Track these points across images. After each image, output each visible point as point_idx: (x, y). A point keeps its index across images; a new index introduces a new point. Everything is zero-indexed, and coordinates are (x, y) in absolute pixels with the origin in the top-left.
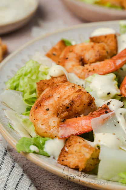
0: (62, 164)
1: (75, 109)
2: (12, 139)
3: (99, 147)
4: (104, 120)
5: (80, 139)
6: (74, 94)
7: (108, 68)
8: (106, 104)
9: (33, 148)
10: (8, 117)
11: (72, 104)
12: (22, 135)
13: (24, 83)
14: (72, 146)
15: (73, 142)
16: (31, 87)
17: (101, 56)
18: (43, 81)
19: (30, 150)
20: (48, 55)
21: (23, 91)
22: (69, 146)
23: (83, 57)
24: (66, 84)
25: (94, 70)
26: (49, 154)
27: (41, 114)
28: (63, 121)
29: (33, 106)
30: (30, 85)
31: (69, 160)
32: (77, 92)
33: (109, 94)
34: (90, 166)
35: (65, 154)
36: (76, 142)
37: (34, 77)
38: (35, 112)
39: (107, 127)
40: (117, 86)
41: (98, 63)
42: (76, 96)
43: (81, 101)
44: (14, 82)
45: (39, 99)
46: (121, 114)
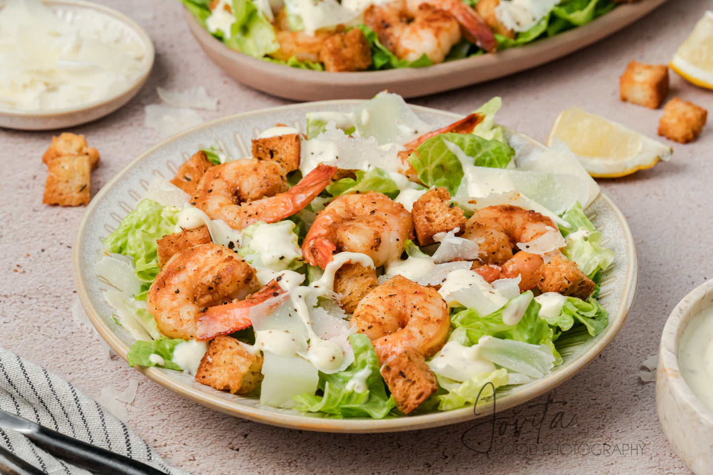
0: (203, 384)
1: (224, 290)
2: (119, 344)
3: (262, 353)
4: (271, 307)
5: (231, 342)
6: (221, 265)
7: (282, 211)
8: (276, 280)
9: (155, 359)
10: (110, 304)
11: (217, 282)
12: (136, 336)
13: (135, 241)
14: (219, 353)
15: (219, 347)
16: (148, 246)
17: (269, 187)
18: (169, 236)
19: (150, 363)
20: (177, 182)
21: (134, 256)
22: (214, 354)
23: (238, 188)
24: (208, 247)
25: (257, 214)
26: (182, 366)
27: (166, 300)
28: (204, 311)
29: (154, 281)
30: (145, 243)
31: (214, 376)
32: (226, 260)
33: (282, 258)
34: (249, 385)
35: (208, 367)
36: (224, 347)
37: (152, 231)
38: (155, 295)
39: (276, 319)
40: (296, 243)
41: (265, 201)
42: (224, 267)
43: (233, 276)
44: (117, 239)
45: (162, 274)
46: (300, 297)
